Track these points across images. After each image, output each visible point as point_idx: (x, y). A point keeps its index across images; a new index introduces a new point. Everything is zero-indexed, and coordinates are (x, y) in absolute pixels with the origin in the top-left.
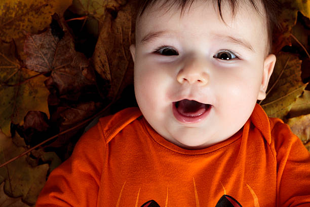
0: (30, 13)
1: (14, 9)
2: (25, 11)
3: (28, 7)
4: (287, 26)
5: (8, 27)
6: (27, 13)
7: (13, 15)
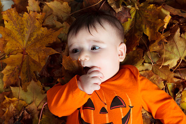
0: (45, 37)
1: (40, 35)
2: (43, 36)
3: (45, 35)
4: (139, 38)
5: (37, 42)
6: (44, 37)
7: (39, 38)
